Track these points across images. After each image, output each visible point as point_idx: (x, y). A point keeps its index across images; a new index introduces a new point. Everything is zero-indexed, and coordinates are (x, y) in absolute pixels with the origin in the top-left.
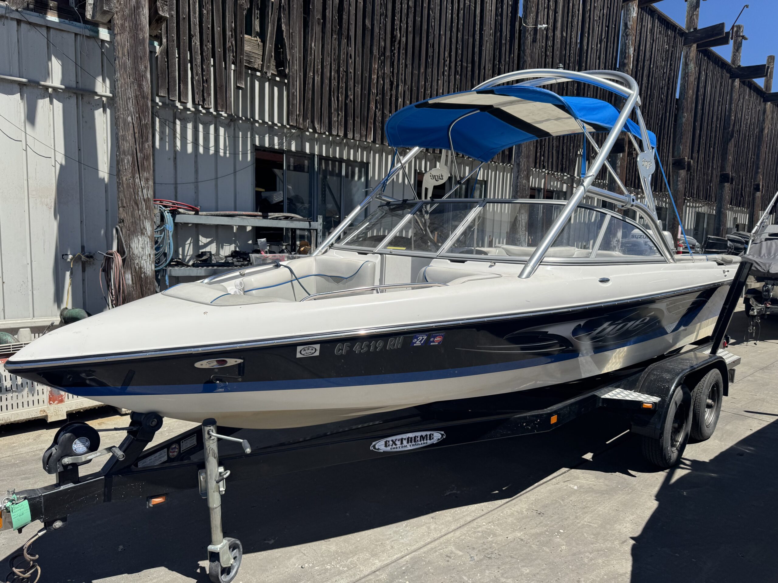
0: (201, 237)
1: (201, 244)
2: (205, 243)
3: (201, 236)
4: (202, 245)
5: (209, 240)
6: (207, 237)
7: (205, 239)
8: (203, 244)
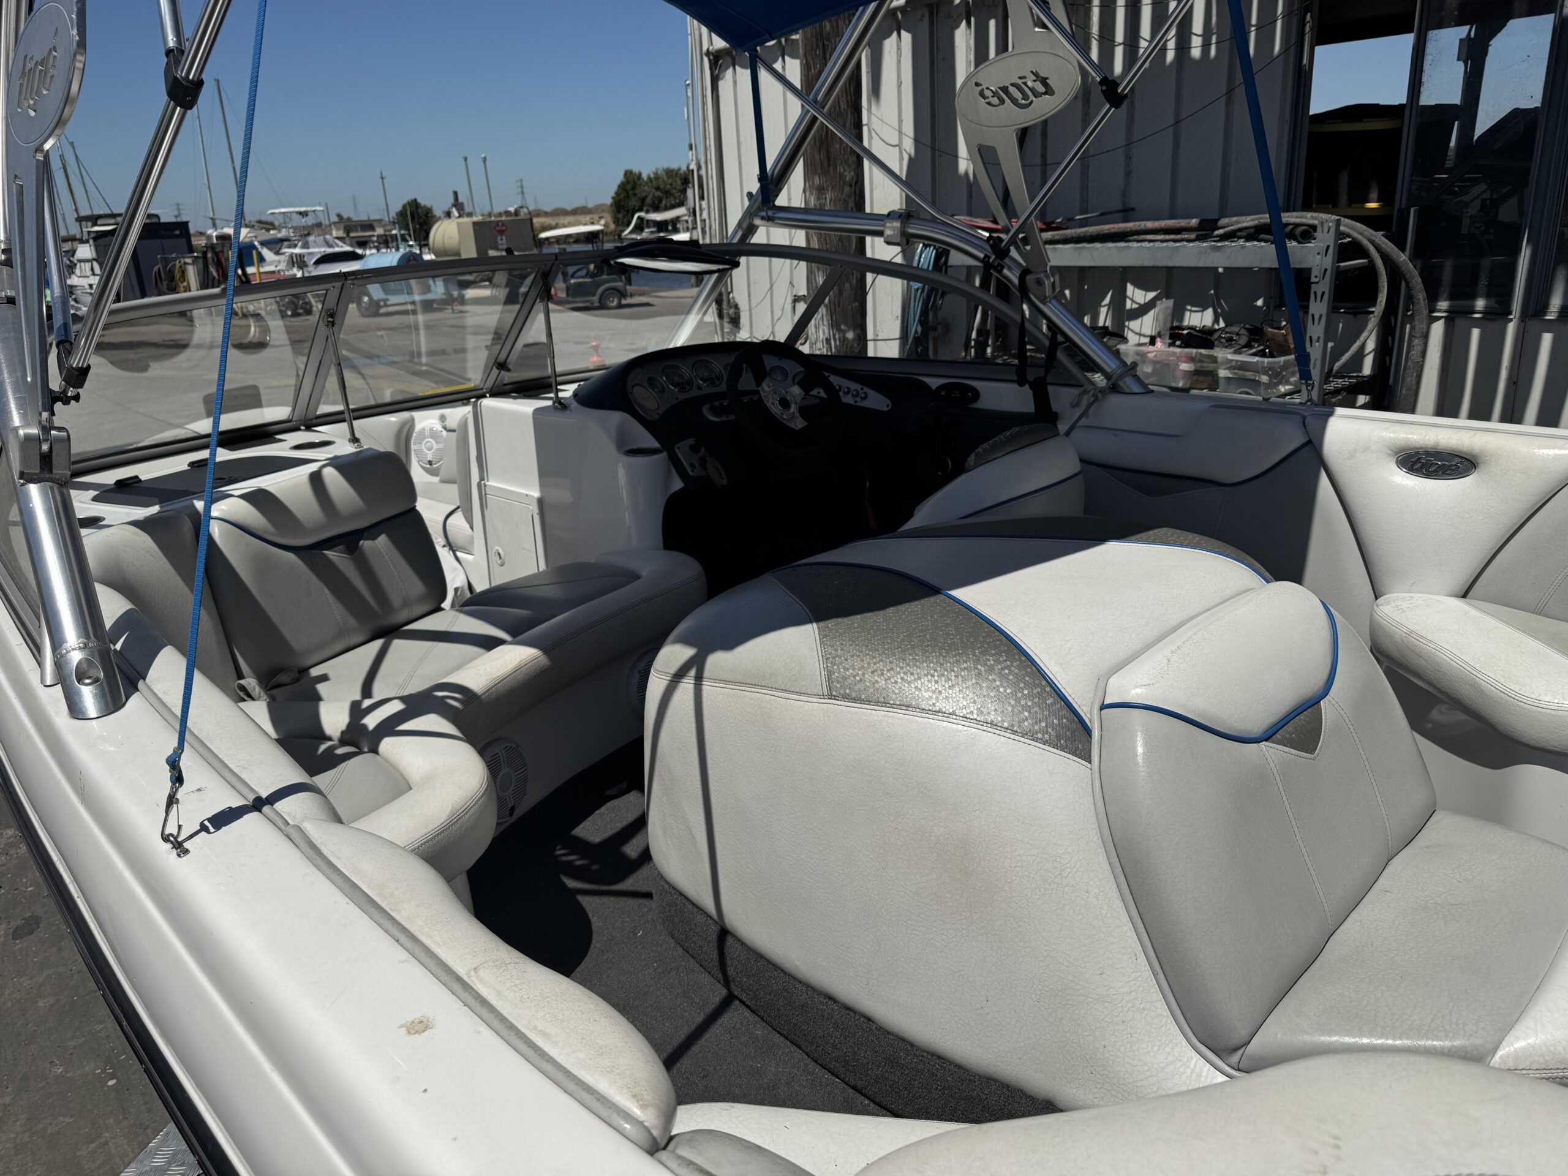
0: (1130, 288)
1: (1129, 305)
2: (1142, 302)
3: (1132, 284)
4: (1131, 310)
5: (1151, 295)
6: (1146, 288)
7: (1144, 293)
8: (1135, 306)
